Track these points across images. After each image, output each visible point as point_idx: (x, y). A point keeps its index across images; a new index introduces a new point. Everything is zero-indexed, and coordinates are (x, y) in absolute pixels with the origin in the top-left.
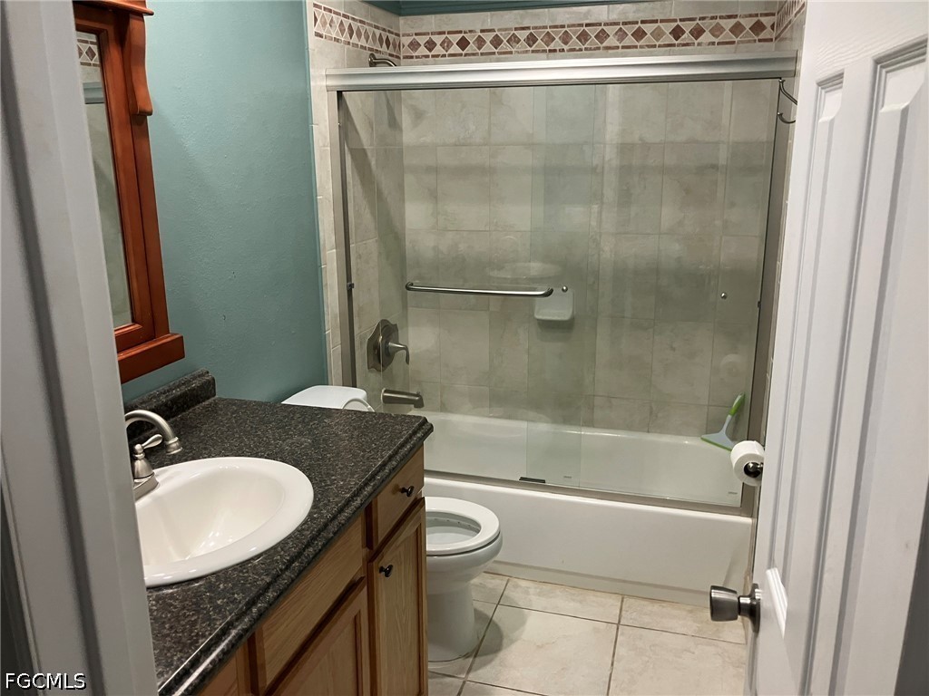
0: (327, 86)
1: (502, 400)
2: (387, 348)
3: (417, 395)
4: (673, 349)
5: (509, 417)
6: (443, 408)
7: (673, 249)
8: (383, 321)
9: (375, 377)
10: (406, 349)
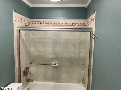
0: (17, 29)
1: (47, 79)
2: (27, 72)
3: (32, 80)
4: (73, 70)
5: (48, 82)
6: (37, 81)
7: (73, 55)
8: (26, 67)
9: (24, 77)
10: (30, 72)
